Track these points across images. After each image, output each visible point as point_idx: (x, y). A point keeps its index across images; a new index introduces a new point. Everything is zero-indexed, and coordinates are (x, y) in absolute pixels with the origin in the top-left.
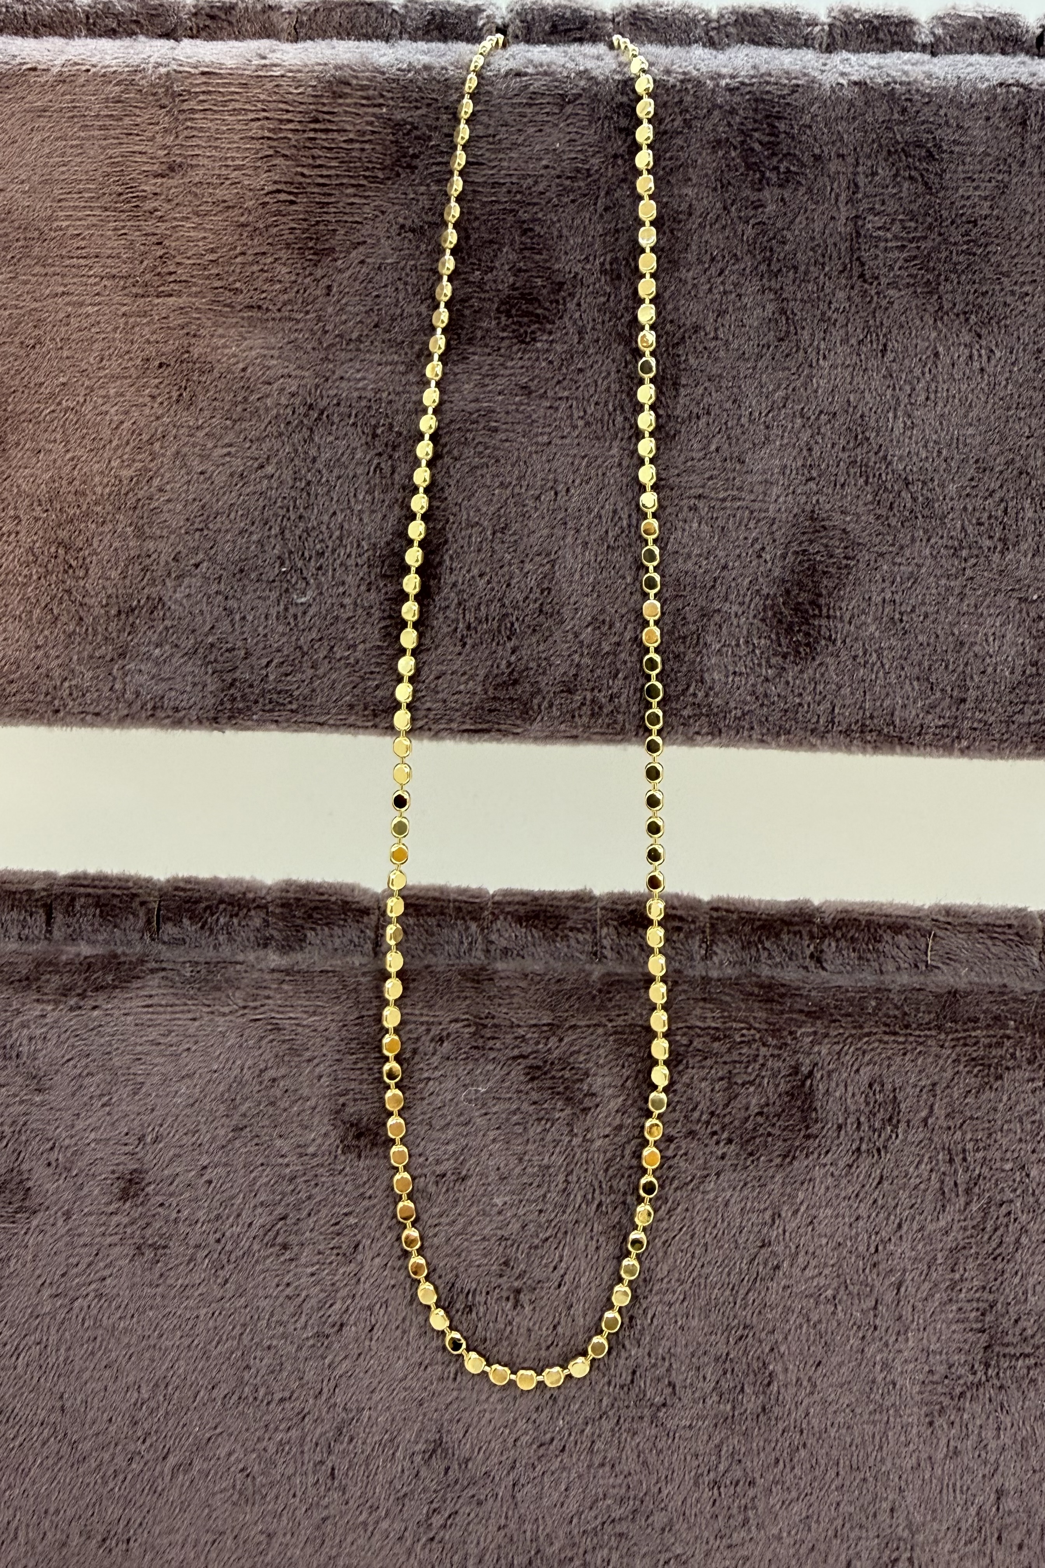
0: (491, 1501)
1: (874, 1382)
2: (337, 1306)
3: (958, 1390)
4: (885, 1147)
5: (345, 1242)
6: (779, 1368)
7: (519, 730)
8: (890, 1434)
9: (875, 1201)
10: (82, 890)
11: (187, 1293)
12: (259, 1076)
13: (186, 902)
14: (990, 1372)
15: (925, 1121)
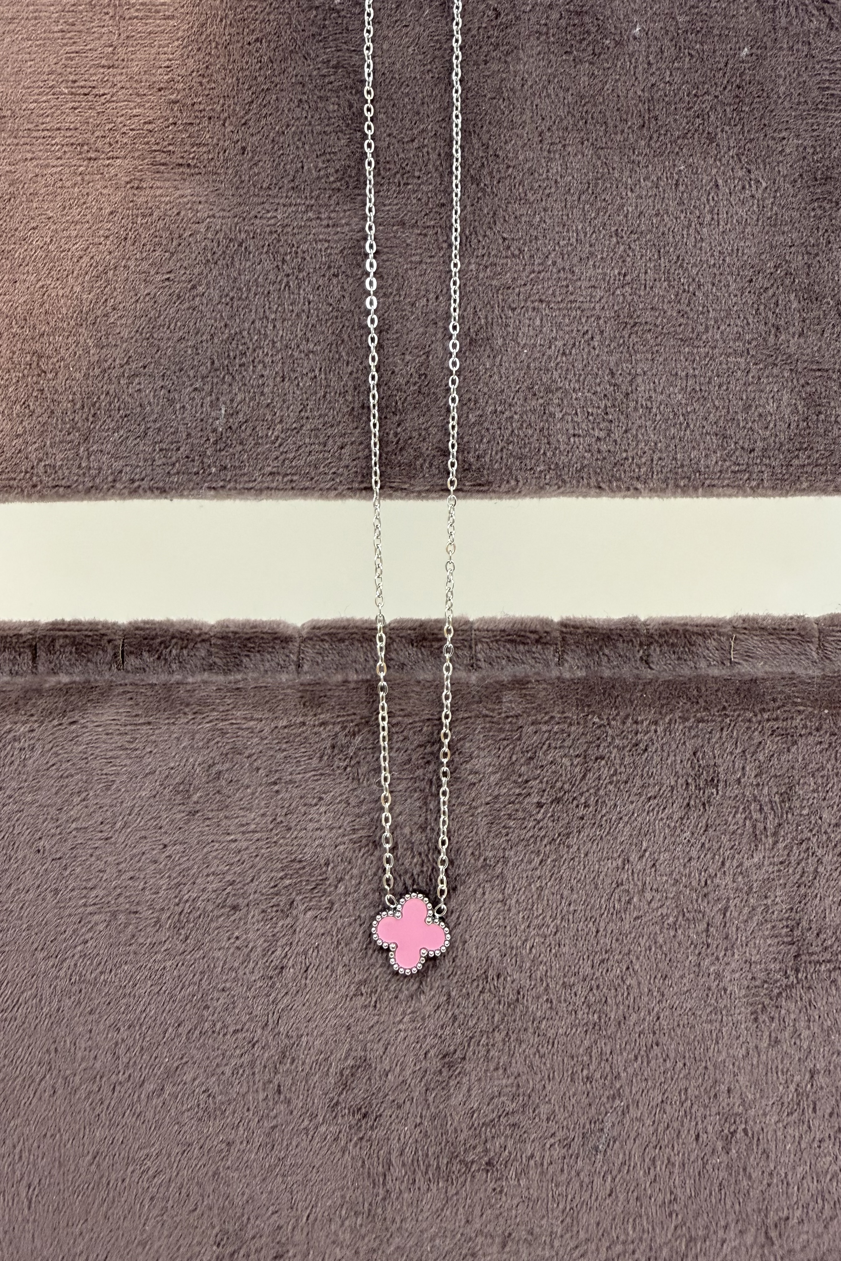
0: (408, 1104)
1: (709, 989)
2: (278, 953)
3: (776, 991)
4: (709, 802)
5: (283, 900)
6: (634, 982)
7: (406, 486)
8: (724, 1030)
9: (703, 844)
10: (61, 633)
11: (156, 949)
12: (207, 771)
13: (146, 639)
14: (800, 975)
15: (739, 781)
